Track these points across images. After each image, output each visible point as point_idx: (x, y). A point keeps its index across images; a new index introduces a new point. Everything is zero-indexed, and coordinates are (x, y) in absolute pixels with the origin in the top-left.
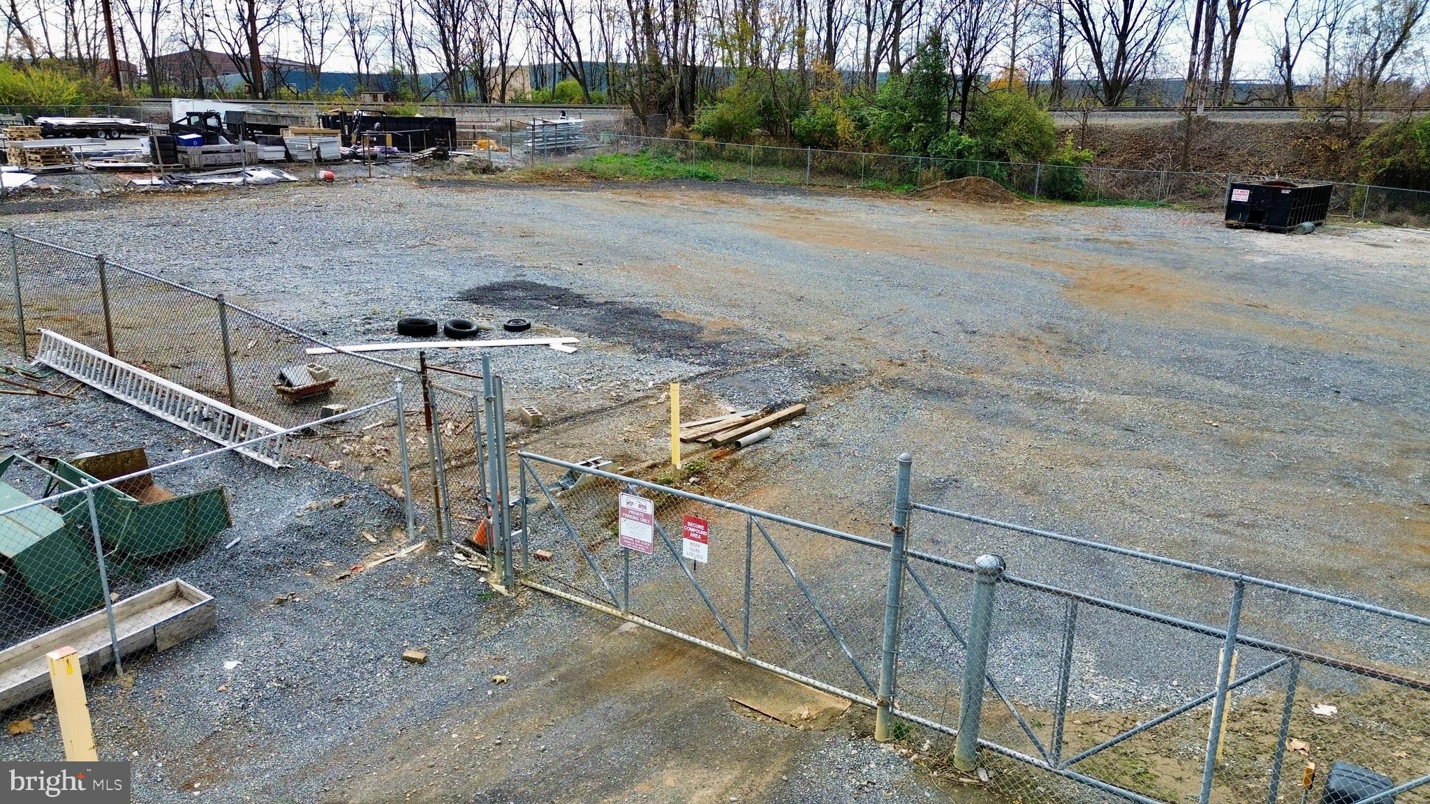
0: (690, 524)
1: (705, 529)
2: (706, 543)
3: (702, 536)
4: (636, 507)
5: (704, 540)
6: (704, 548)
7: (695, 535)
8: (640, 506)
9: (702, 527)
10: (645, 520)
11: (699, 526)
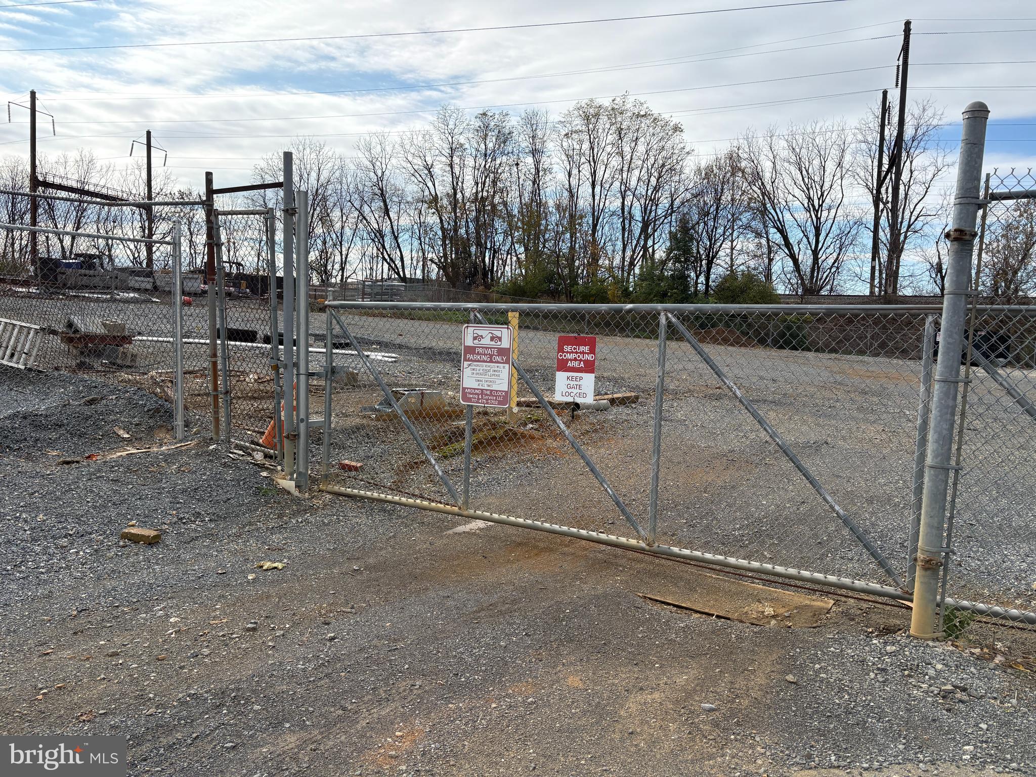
0: (567, 348)
1: (592, 351)
2: (592, 371)
3: (586, 362)
4: (486, 341)
5: (589, 367)
6: (588, 380)
7: (576, 364)
8: (492, 339)
9: (586, 349)
10: (499, 359)
11: (582, 348)
